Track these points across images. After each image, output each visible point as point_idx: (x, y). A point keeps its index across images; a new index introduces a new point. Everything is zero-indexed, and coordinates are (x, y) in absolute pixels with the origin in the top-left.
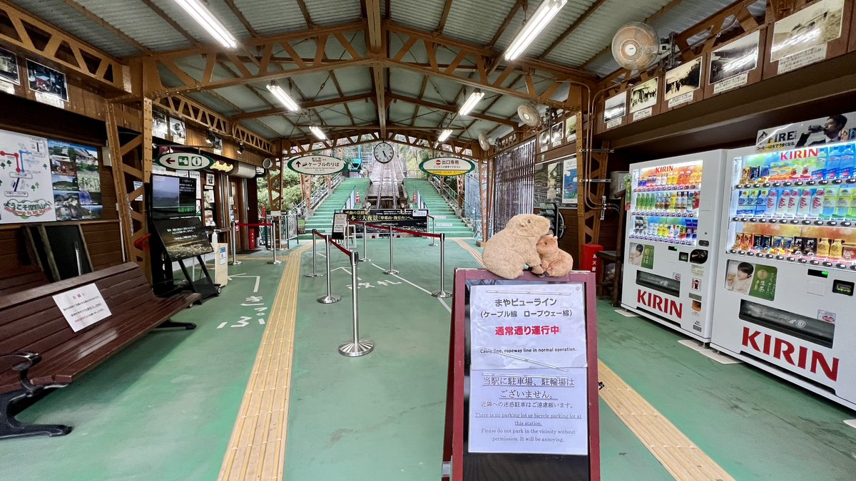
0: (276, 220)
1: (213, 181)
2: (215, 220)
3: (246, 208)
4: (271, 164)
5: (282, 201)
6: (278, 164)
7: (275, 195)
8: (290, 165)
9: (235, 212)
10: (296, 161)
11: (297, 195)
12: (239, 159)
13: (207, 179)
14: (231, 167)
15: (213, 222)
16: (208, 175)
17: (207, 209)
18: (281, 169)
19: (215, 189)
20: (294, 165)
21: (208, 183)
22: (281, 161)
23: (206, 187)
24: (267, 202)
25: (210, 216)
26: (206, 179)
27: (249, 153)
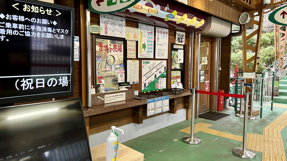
0: (249, 82)
1: (184, 40)
2: (183, 82)
3: (218, 68)
4: (249, 19)
5: (257, 61)
6: (257, 19)
7: (250, 54)
8: (272, 18)
9: (206, 72)
10: (281, 11)
11: (269, 56)
12: (211, 11)
13: (177, 37)
14: (203, 22)
15: (180, 84)
16: (178, 32)
17: (176, 70)
18: (259, 23)
19: (185, 49)
20: (278, 17)
21: (177, 42)
22: (260, 15)
23: (175, 46)
24: (240, 62)
25: (177, 77)
26: (175, 38)
27: (225, 5)
